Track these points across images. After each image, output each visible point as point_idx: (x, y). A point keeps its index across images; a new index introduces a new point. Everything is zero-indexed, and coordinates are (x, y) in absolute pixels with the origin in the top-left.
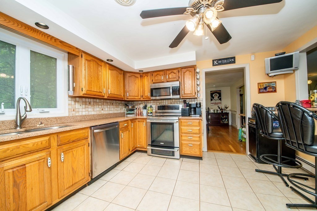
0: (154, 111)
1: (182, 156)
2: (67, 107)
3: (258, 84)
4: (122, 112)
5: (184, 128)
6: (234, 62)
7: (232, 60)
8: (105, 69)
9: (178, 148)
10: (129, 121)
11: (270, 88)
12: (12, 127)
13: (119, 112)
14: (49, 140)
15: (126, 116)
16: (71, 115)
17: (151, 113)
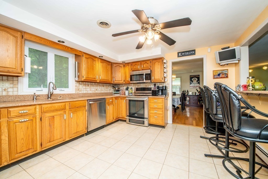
0: (133, 92)
1: (150, 125)
2: (74, 88)
3: (213, 71)
4: (111, 92)
5: (152, 104)
6: (194, 54)
7: (192, 52)
8: (98, 62)
9: (147, 118)
10: (114, 98)
11: (223, 75)
12: (46, 98)
13: (108, 92)
14: (65, 105)
15: (113, 95)
16: (77, 93)
17: (131, 93)
